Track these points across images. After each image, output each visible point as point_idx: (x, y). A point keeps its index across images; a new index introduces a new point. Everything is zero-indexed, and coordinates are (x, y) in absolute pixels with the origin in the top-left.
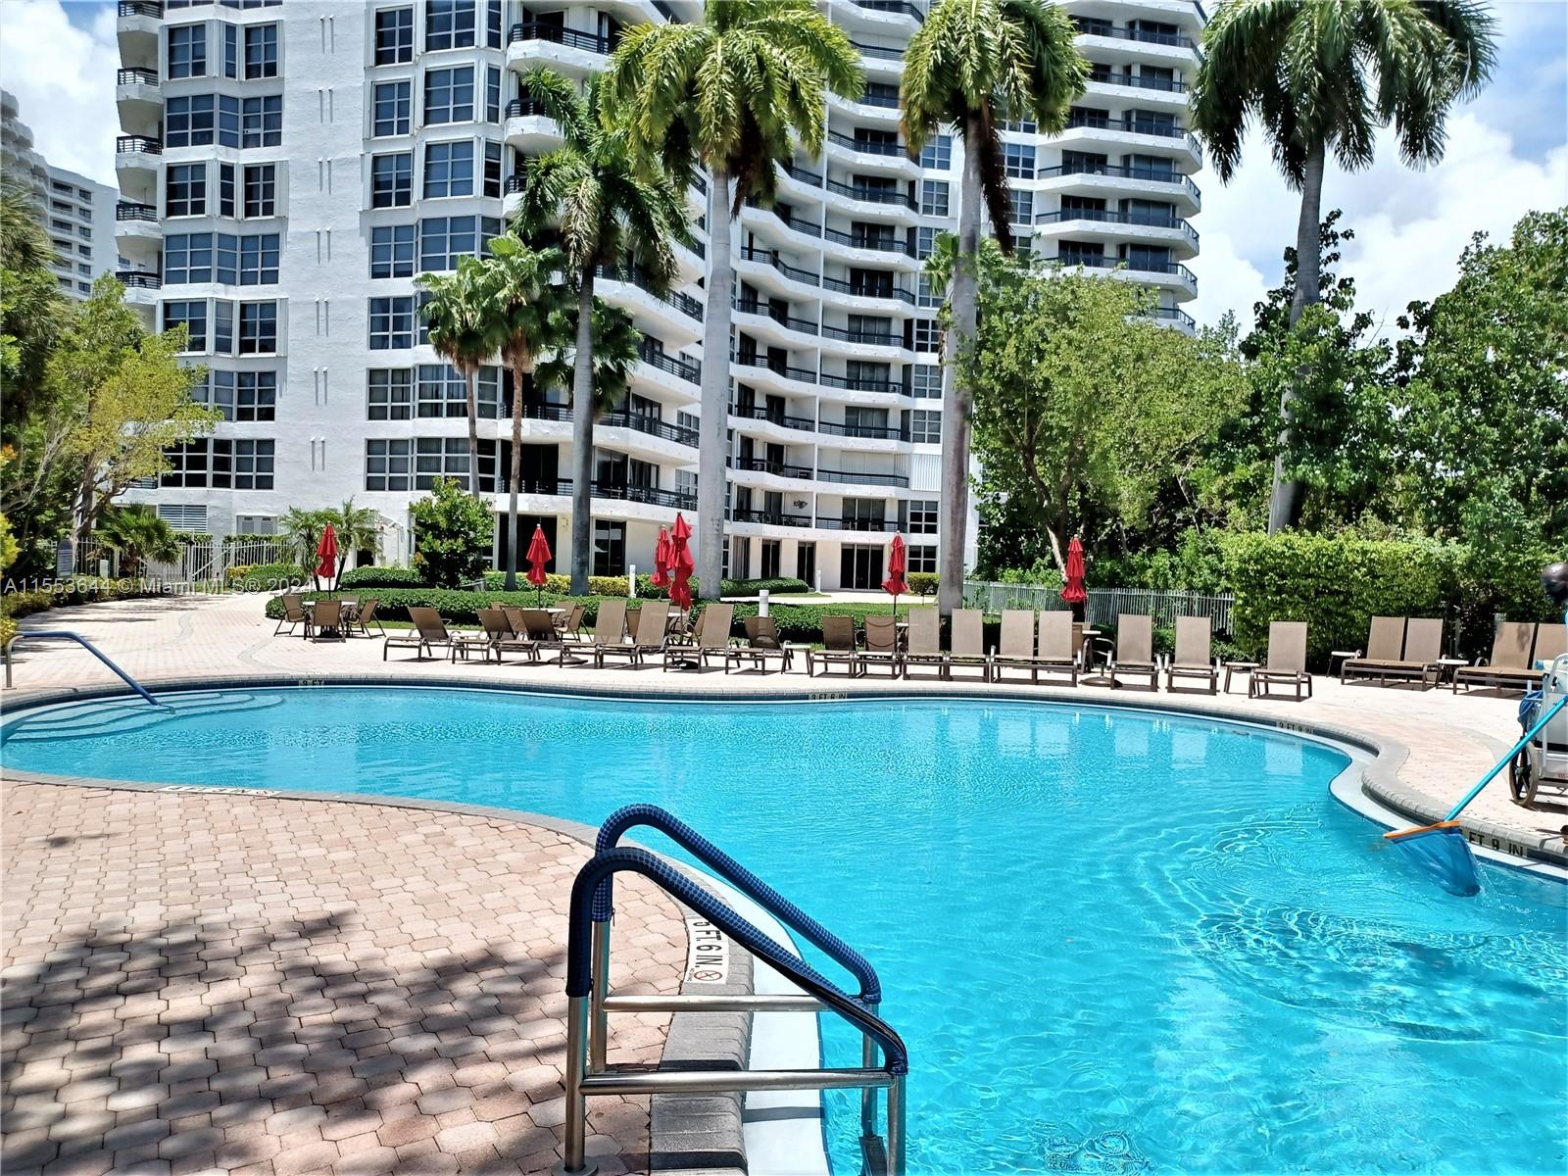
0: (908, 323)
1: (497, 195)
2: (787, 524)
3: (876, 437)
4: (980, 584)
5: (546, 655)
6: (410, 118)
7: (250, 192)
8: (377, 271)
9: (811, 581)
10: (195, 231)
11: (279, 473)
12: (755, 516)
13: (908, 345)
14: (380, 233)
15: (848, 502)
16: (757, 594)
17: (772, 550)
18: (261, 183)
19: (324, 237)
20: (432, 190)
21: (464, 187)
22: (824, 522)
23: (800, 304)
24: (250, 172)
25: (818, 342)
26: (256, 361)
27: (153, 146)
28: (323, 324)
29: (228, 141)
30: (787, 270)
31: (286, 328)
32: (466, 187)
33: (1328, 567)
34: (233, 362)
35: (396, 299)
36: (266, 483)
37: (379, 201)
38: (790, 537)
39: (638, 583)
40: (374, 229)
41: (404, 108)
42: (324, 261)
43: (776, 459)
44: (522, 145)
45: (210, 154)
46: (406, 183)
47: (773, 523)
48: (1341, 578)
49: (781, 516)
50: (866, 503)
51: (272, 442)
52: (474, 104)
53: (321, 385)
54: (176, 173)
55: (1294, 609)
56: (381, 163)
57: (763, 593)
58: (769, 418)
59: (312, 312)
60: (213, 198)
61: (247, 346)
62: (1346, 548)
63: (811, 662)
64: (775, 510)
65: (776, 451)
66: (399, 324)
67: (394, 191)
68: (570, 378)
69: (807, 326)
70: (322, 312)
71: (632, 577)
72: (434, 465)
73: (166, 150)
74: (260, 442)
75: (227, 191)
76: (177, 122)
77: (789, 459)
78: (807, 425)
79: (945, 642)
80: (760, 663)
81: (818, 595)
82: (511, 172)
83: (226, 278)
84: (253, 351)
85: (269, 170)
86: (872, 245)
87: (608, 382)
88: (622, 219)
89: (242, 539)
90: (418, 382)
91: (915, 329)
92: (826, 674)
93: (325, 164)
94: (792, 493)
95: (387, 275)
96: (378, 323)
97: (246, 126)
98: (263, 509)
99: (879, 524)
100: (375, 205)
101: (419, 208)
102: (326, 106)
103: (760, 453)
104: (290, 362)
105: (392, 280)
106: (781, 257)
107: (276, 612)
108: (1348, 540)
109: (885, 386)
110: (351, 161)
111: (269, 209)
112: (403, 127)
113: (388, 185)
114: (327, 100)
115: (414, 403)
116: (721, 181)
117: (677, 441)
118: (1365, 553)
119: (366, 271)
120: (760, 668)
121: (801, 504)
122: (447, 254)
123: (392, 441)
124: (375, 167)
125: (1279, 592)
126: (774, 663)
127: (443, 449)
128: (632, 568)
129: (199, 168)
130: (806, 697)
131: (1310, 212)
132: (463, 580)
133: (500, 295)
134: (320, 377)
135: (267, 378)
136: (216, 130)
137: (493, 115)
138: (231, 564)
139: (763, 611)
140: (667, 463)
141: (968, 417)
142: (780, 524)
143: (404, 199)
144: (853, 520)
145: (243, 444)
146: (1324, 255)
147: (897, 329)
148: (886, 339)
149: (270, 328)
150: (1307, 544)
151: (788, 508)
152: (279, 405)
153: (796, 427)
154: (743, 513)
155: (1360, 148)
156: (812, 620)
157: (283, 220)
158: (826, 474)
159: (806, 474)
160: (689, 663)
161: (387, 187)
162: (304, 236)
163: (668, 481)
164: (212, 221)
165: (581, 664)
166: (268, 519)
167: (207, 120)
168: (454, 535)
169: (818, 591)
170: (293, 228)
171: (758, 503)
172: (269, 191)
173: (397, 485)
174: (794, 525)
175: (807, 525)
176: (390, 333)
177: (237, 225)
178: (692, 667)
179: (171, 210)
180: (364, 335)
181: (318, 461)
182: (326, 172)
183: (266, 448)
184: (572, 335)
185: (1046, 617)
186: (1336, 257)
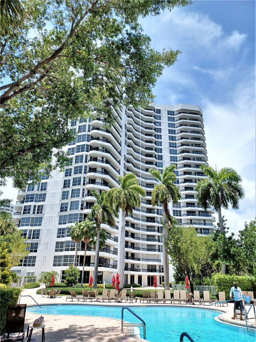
0: (158, 227)
1: (83, 210)
2: (135, 271)
3: (153, 251)
4: (175, 285)
5: (93, 300)
6: (69, 197)
7: (38, 210)
8: (60, 223)
9: (141, 284)
10: (27, 217)
11: (36, 263)
12: (129, 269)
13: (159, 232)
15: (148, 266)
16: (130, 288)
17: (132, 277)
18: (40, 208)
19: (51, 217)
20: (71, 209)
21: (77, 208)
22: (143, 270)
23: (137, 224)
24: (39, 206)
25: (141, 232)
26: (35, 241)
27: (23, 202)
28: (49, 233)
29: (36, 201)
30: (134, 218)
31: (42, 234)
32: (78, 209)
33: (232, 281)
34: (30, 241)
35: (63, 228)
36: (33, 265)
38: (136, 274)
39: (105, 286)
40: (60, 216)
41: (67, 195)
42: (50, 222)
43: (133, 257)
44: (88, 201)
45: (32, 204)
46: (67, 208)
47: (133, 271)
49: (134, 269)
50: (152, 266)
51: (36, 257)
52: (80, 194)
53: (47, 245)
54: (26, 207)
55: (227, 289)
57: (132, 287)
58: (131, 248)
59: (47, 231)
60: (32, 211)
61: (33, 238)
63: (141, 301)
64: (133, 268)
65: (133, 255)
66: (63, 233)
67: (64, 209)
68: (95, 243)
69: (138, 229)
70: (49, 231)
71: (104, 284)
72: (67, 261)
73: (25, 203)
74: (33, 257)
75: (34, 210)
76: (28, 198)
77: (136, 256)
78: (139, 249)
79: (164, 297)
80: (131, 301)
81: (143, 288)
82: (85, 206)
83: (32, 225)
84: (35, 239)
85: (42, 206)
87: (102, 243)
88: (106, 214)
89: (28, 277)
90: (65, 244)
91: (160, 229)
92: (143, 303)
93: (53, 205)
94: (136, 264)
96: (59, 233)
97: (39, 198)
98: (32, 271)
99: (155, 271)
100: (61, 212)
101: (69, 212)
102: (54, 195)
103: (130, 255)
104: (41, 241)
105: (62, 225)
106: (133, 216)
107: (39, 293)
108: (234, 276)
109: (155, 240)
110: (58, 204)
111: (41, 213)
112: (67, 198)
115: (64, 248)
116: (123, 211)
117: (113, 254)
118: (237, 278)
119: (58, 223)
120: (132, 302)
121: (138, 266)
122: (73, 220)
123: (59, 256)
124: (61, 205)
125: (224, 286)
126: (134, 301)
127: (69, 258)
128: (104, 282)
129: (30, 206)
130: (140, 306)
131: (220, 217)
132: (73, 286)
133: (84, 229)
134: (47, 243)
135: (37, 244)
136: (34, 199)
137: (83, 196)
138: (26, 283)
139: (132, 291)
140: (111, 259)
141: (167, 252)
142: (134, 271)
143: (66, 210)
144: (149, 270)
145: (30, 257)
146: (223, 224)
147: (156, 229)
148: (154, 231)
149: (38, 234)
150: (228, 277)
151: (136, 267)
152: (38, 250)
153: (137, 249)
154: (126, 269)
155: (226, 206)
156: (141, 293)
157: (44, 214)
158: (144, 259)
159: (139, 260)
160: (119, 301)
161: (63, 208)
162: (47, 217)
163: (111, 263)
164: (31, 215)
165: (99, 301)
166: (33, 273)
167: (33, 198)
168: (72, 276)
169: (143, 287)
170: (45, 216)
171: (129, 267)
172: (42, 209)
173: (59, 265)
174: (137, 271)
175: (140, 271)
176: (61, 235)
177: (36, 216)
178: (119, 302)
179: (24, 213)
180: (56, 235)
181: (44, 261)
184: (96, 235)
185: (181, 291)
186: (225, 224)
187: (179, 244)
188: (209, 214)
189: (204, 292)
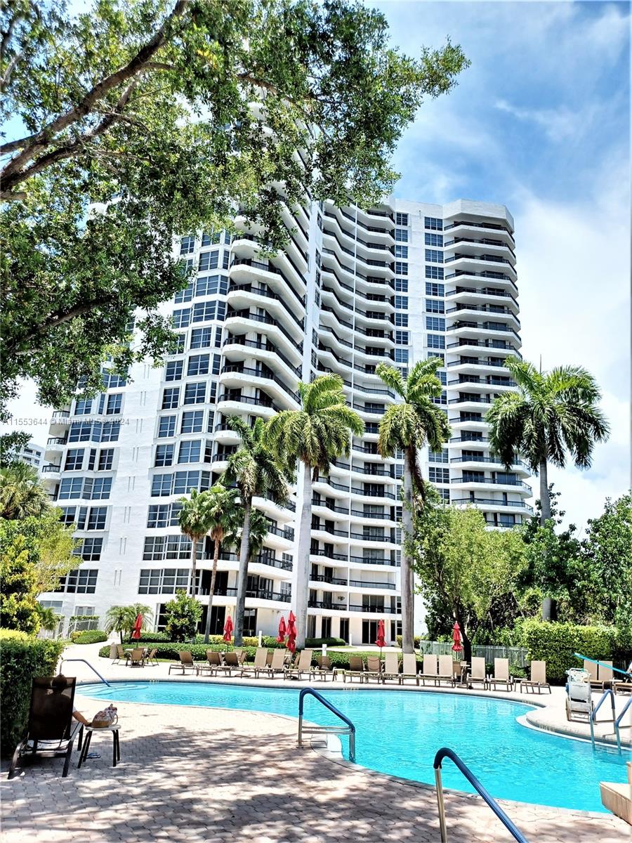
0: (392, 508)
1: (210, 462)
2: (334, 609)
3: (379, 563)
5: (234, 673)
6: (175, 430)
7: (101, 460)
8: (155, 493)
9: (347, 640)
10: (76, 477)
11: (98, 586)
12: (319, 605)
13: (392, 519)
14: (157, 478)
15: (365, 597)
16: (321, 647)
17: (327, 623)
18: (107, 456)
19: (132, 479)
20: (181, 460)
21: (196, 459)
22: (353, 608)
23: (340, 500)
24: (103, 452)
25: (350, 518)
26: (95, 534)
27: (63, 441)
28: (127, 517)
29: (95, 439)
30: (334, 485)
31: (110, 518)
33: (563, 637)
34: (84, 534)
35: (161, 506)
36: (91, 591)
37: (158, 464)
38: (336, 616)
39: (263, 641)
40: (154, 476)
41: (172, 426)
42: (131, 489)
43: (329, 575)
44: (222, 442)
45: (87, 445)
46: (170, 456)
47: (328, 608)
48: (569, 642)
49: (331, 605)
50: (374, 597)
51: (97, 571)
52: (203, 425)
53: (123, 544)
54: (71, 453)
56: (160, 448)
57: (324, 646)
58: (326, 555)
59: (123, 512)
60: (85, 463)
61: (91, 527)
62: (570, 628)
63: (345, 676)
64: (329, 602)
65: (329, 571)
66: (161, 517)
67: (164, 460)
68: (239, 543)
69: (344, 510)
70: (127, 511)
71: (260, 636)
72: (171, 582)
73: (68, 443)
74: (91, 571)
75: (92, 460)
76: (75, 432)
77: (335, 575)
78: (344, 558)
79: (401, 670)
80: (323, 677)
81: (350, 647)
82: (216, 453)
83: (86, 497)
84: (94, 529)
85: (111, 451)
86: (374, 473)
87: (254, 544)
88: (265, 474)
89: (79, 618)
90: (167, 543)
91: (396, 511)
92: (351, 682)
93: (136, 449)
94: (337, 592)
95: (158, 495)
96: (152, 516)
97: (104, 433)
98: (89, 603)
99: (381, 609)
100: (156, 466)
101: (176, 467)
102: (139, 425)
103: (321, 572)
104: (110, 534)
105: (160, 497)
106: (331, 479)
107: (105, 654)
108: (570, 625)
109: (382, 539)
110: (148, 448)
111: (109, 467)
112: (171, 434)
113: (163, 457)
114: (140, 423)
115: (165, 552)
116: (308, 469)
117: (281, 568)
118: (578, 631)
119: (149, 493)
120: (323, 679)
121: (342, 598)
122: (186, 487)
123: (152, 570)
124: (157, 451)
125: (544, 648)
126: (329, 677)
127: (176, 574)
128: (260, 632)
129: (82, 451)
130: (342, 689)
131: (544, 486)
132: (187, 639)
133: (213, 510)
134: (124, 540)
135: (99, 541)
136: (91, 435)
137: (210, 430)
138: (74, 631)
139: (324, 654)
140: (276, 579)
141: (412, 567)
142: (331, 608)
143: (169, 463)
144: (368, 606)
145: (84, 572)
146: (551, 503)
147: (387, 511)
148: (382, 516)
149: (103, 519)
150: (555, 627)
151: (335, 601)
152: (102, 554)
153: (339, 559)
154: (313, 603)
155: (560, 459)
156: (346, 659)
158: (354, 583)
159: (344, 583)
160: (294, 677)
161: (162, 458)
162: (123, 479)
163: (277, 588)
164: (84, 473)
165: (248, 677)
166: (90, 608)
167: (88, 431)
168: (184, 616)
169: (350, 645)
170: (118, 475)
171: (320, 598)
172: (110, 459)
173: (153, 591)
174: (338, 609)
175: (345, 609)
176: (157, 521)
177: (96, 474)
178: (295, 679)
179: (67, 468)
180: (145, 521)
181: (118, 580)
182: (136, 452)
183: (94, 573)
184: (241, 524)
185: (442, 657)
186: (556, 503)
187: (441, 549)
188: (518, 479)
189: (496, 659)
